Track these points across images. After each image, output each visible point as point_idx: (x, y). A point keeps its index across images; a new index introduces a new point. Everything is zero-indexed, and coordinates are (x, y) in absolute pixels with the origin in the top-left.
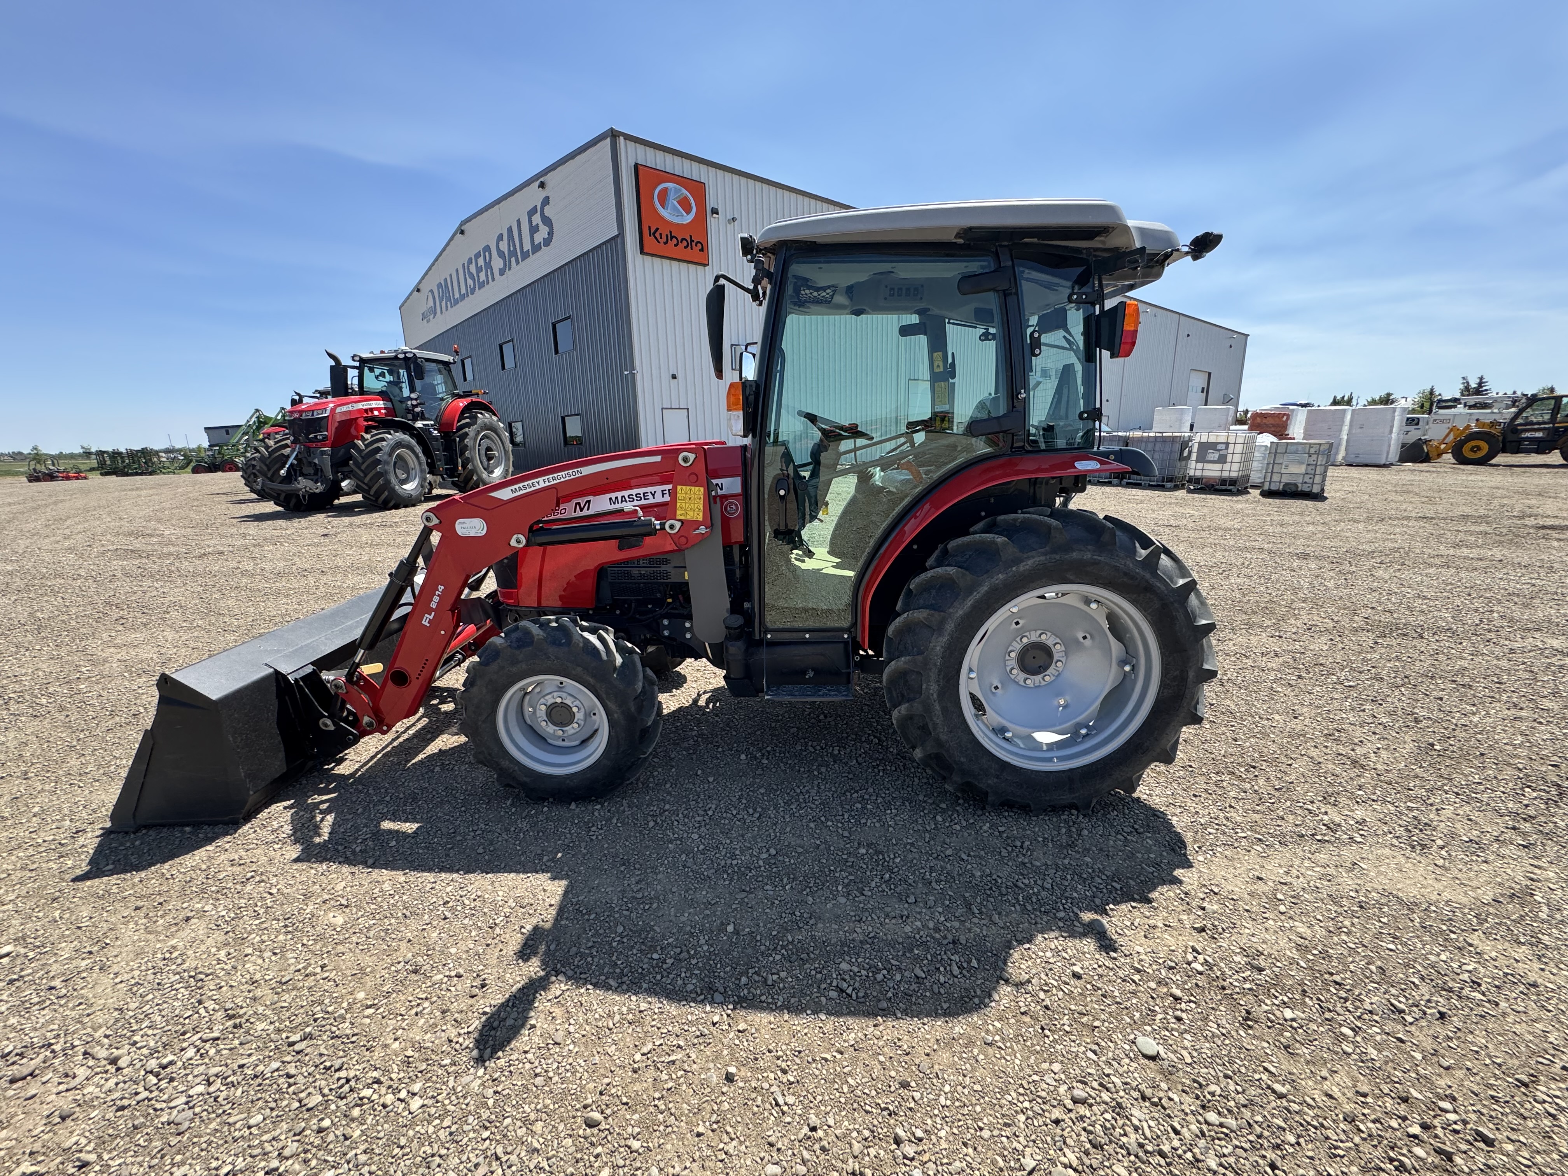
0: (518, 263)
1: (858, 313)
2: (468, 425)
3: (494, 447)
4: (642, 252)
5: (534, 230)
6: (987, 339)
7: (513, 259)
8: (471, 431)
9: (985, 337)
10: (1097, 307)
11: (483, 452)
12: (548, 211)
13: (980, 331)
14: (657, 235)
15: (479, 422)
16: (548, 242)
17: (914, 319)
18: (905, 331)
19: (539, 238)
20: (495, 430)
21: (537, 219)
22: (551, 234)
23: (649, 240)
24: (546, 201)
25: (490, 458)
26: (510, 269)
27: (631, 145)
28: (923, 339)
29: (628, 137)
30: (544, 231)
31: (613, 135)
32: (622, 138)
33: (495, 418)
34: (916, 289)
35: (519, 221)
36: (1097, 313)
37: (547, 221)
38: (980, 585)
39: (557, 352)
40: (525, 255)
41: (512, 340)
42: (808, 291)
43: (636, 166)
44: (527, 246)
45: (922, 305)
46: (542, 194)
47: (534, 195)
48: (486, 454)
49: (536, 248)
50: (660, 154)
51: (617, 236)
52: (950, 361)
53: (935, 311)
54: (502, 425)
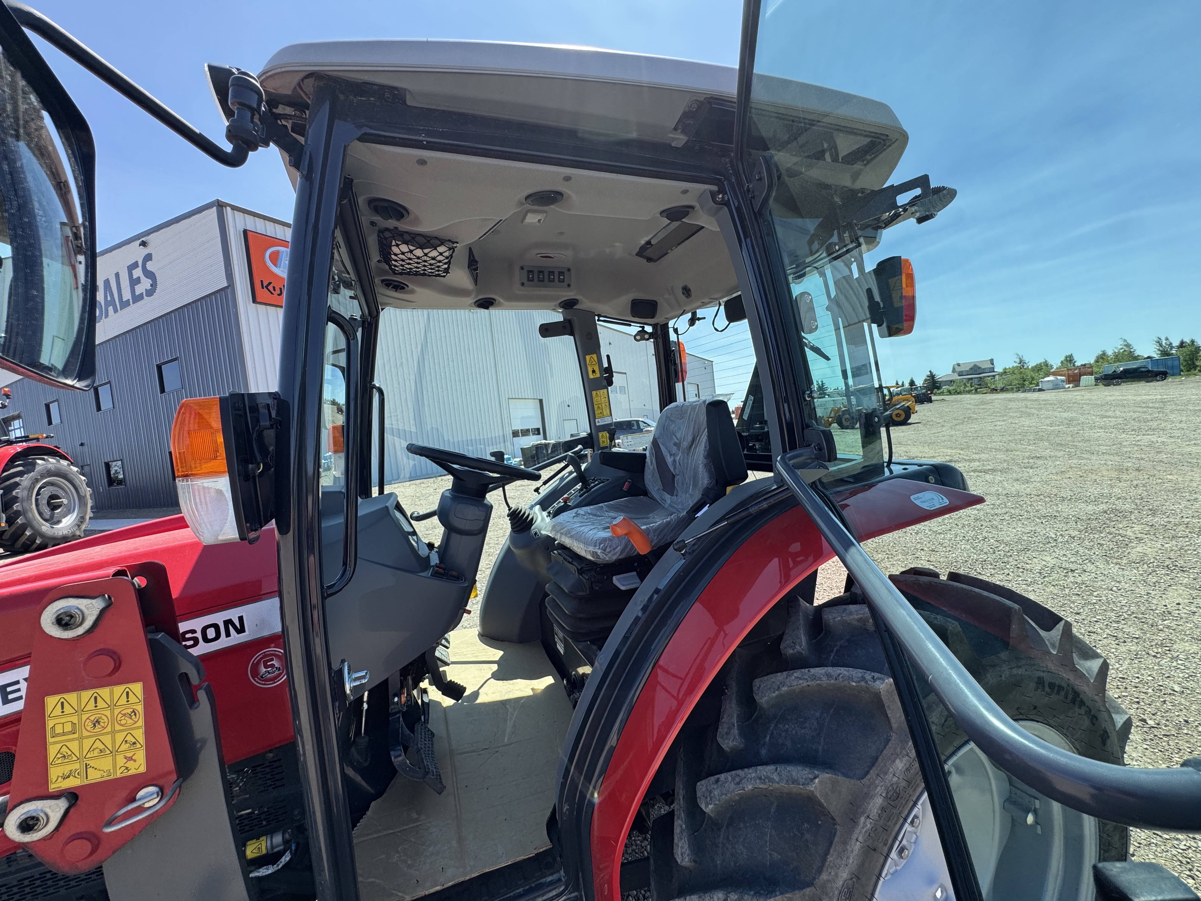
0: (116, 311)
1: (486, 304)
2: (20, 474)
3: (60, 493)
4: (254, 301)
5: (134, 282)
6: (643, 339)
7: (111, 309)
8: (25, 480)
9: (641, 335)
10: (854, 267)
11: (44, 502)
12: (150, 266)
13: (634, 329)
14: (270, 288)
15: (38, 468)
16: (150, 293)
17: (557, 317)
18: (547, 330)
19: (140, 289)
20: (64, 476)
21: (138, 273)
22: (154, 285)
23: (261, 293)
24: (148, 257)
25: (54, 507)
26: (107, 316)
27: (238, 215)
28: (568, 340)
29: (234, 208)
30: (145, 284)
31: (220, 206)
32: (229, 209)
33: (64, 463)
34: (561, 273)
35: (117, 275)
36: (856, 275)
37: (150, 275)
38: (867, 796)
39: (163, 390)
40: (125, 304)
41: (109, 382)
42: (404, 248)
43: (245, 232)
44: (127, 295)
45: (569, 295)
46: (144, 251)
47: (136, 253)
48: (49, 503)
49: (137, 298)
50: (269, 224)
51: (227, 287)
52: (606, 365)
53: (585, 304)
54: (75, 469)
